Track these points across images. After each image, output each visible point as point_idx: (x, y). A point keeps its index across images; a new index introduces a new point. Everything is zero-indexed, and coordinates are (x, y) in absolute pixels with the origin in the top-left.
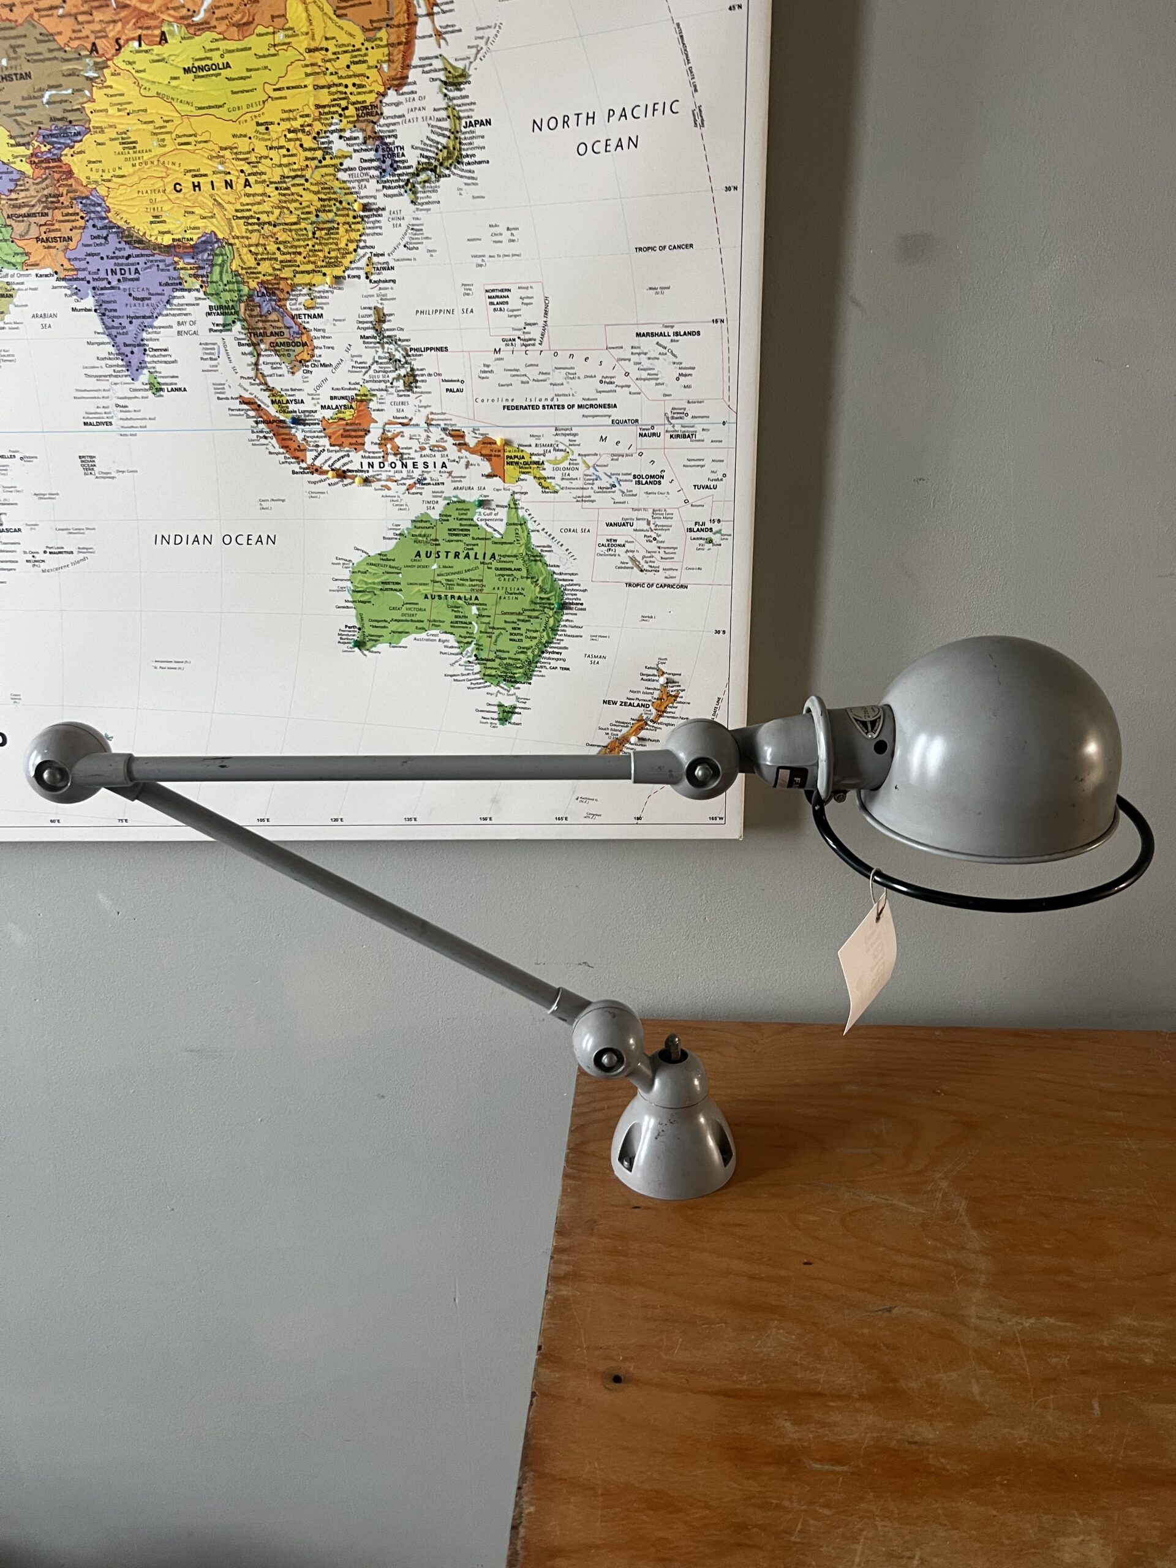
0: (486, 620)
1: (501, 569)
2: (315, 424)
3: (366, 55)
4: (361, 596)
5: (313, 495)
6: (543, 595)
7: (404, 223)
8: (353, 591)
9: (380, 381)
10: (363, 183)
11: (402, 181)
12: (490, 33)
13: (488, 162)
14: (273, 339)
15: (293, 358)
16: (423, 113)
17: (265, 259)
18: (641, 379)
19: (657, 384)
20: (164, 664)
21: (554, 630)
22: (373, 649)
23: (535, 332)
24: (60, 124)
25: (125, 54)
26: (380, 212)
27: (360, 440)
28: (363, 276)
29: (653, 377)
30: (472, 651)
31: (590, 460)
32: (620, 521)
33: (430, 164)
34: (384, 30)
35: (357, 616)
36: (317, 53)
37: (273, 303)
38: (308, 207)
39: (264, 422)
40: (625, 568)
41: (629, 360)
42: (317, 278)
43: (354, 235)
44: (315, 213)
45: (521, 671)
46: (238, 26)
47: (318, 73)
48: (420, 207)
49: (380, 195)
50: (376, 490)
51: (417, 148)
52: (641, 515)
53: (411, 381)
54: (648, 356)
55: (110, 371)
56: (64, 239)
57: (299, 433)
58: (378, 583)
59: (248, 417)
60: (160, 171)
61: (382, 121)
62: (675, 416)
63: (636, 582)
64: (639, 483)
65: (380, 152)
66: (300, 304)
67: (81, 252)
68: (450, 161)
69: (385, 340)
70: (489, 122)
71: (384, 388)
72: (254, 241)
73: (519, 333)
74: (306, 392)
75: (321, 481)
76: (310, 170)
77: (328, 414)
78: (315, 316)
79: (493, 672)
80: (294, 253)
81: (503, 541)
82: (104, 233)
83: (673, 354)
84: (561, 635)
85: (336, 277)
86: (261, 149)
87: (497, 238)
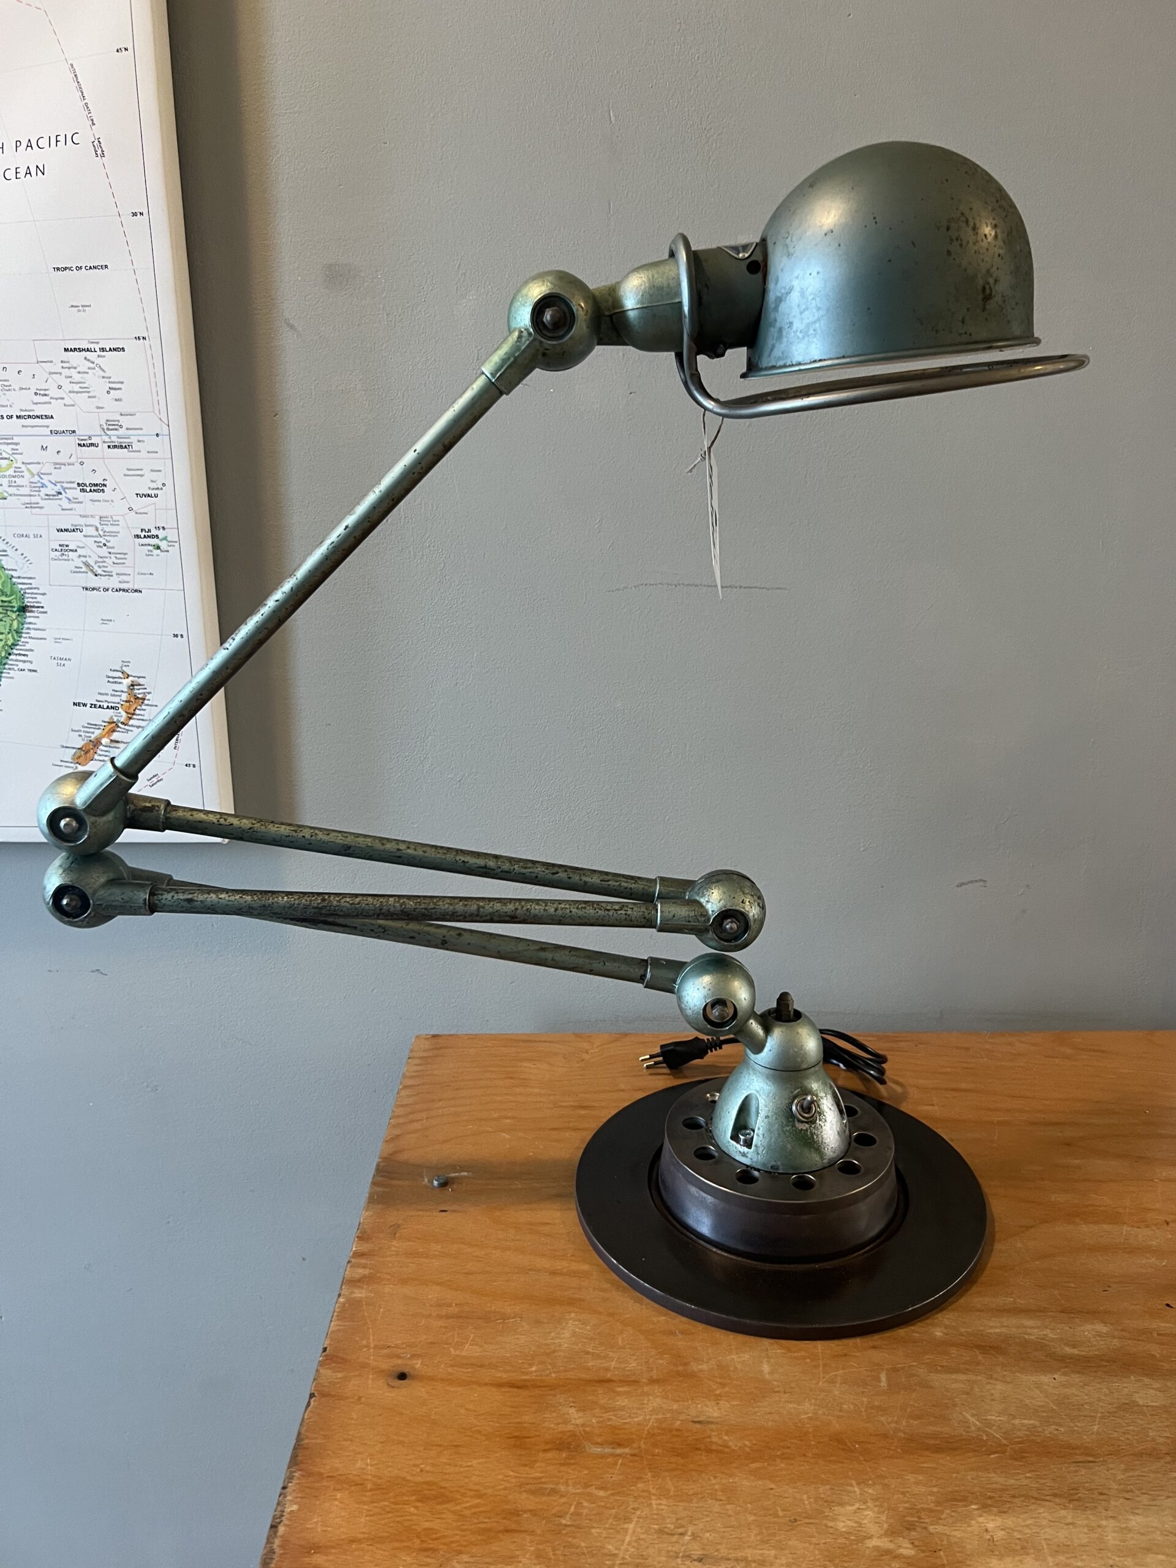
6: (4, 598)
18: (74, 392)
19: (89, 397)
21: (18, 632)
29: (85, 390)
31: (34, 469)
32: (70, 527)
40: (80, 572)
41: (60, 374)
52: (90, 521)
54: (77, 370)
62: (111, 427)
63: (92, 586)
64: (83, 491)
83: (101, 369)
84: (26, 638)
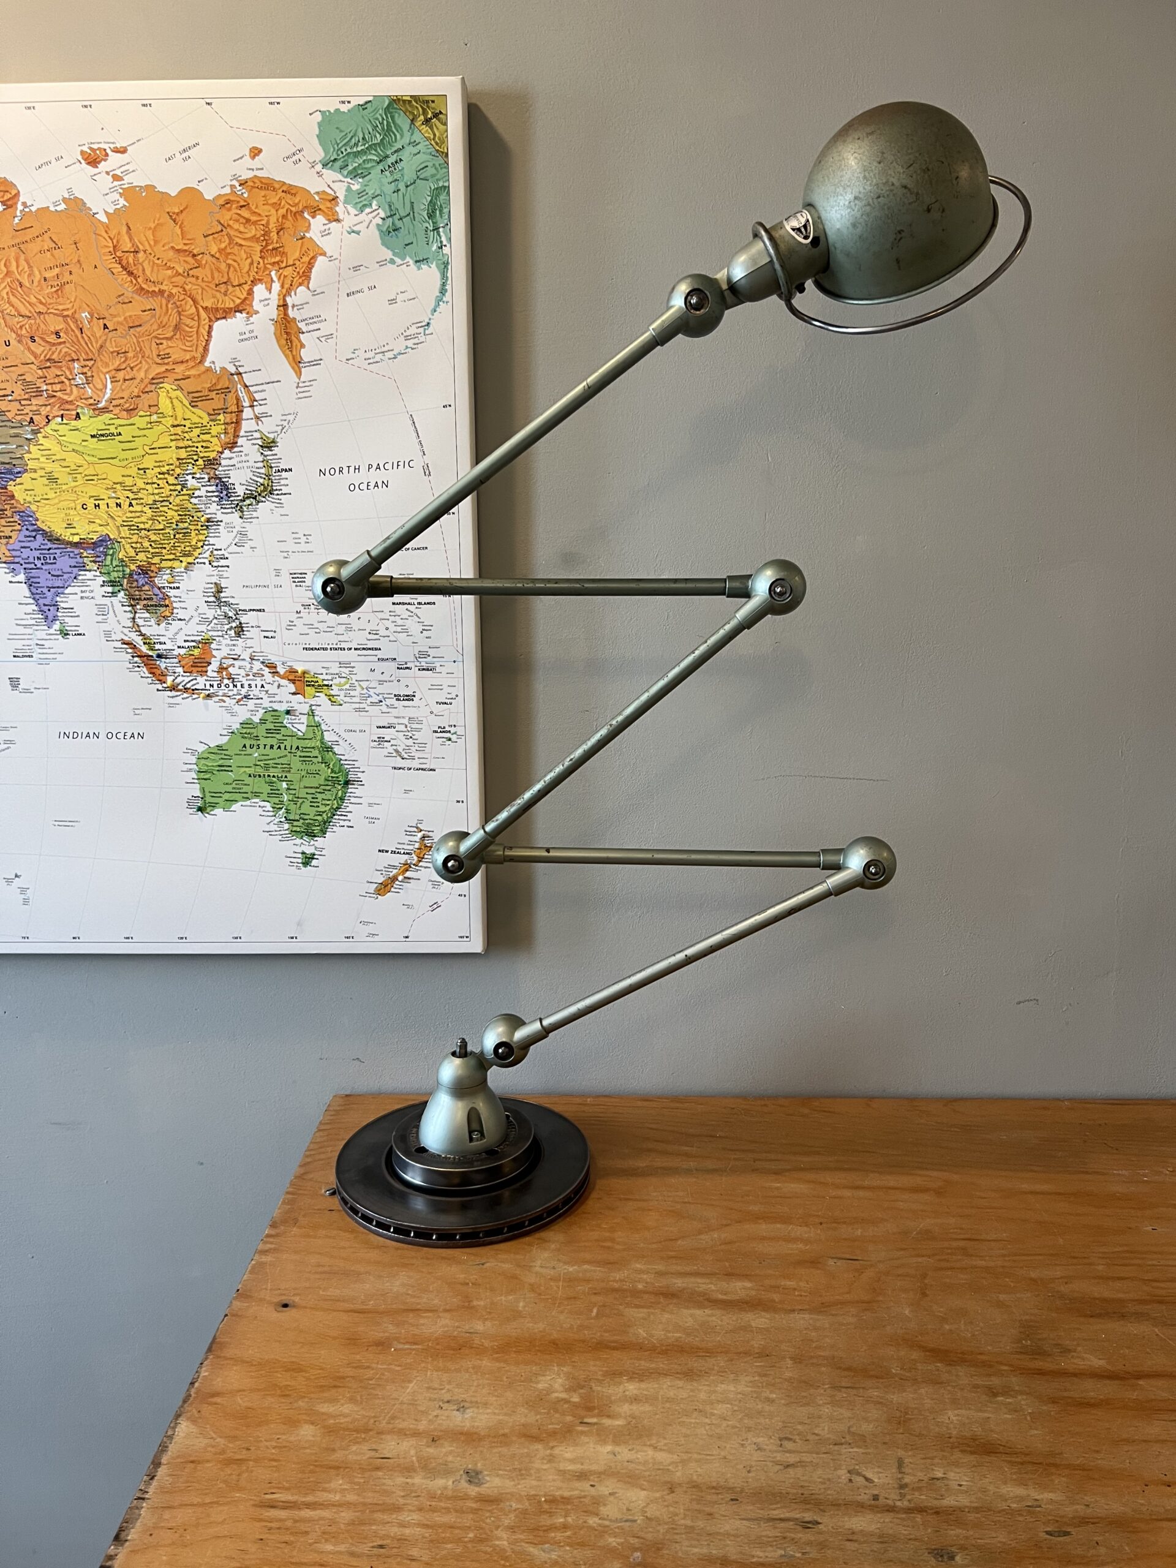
0: (294, 792)
1: (303, 757)
2: (173, 658)
3: (210, 429)
4: (204, 774)
5: (171, 705)
6: (333, 775)
7: (235, 530)
8: (198, 771)
9: (218, 631)
10: (208, 505)
11: (234, 504)
12: (291, 418)
13: (291, 494)
14: (145, 602)
15: (159, 614)
16: (247, 464)
17: (141, 552)
18: (397, 632)
19: (407, 635)
20: (61, 823)
21: (342, 799)
22: (212, 813)
24: (7, 466)
25: (53, 425)
26: (219, 523)
27: (204, 669)
28: (207, 563)
29: (405, 631)
30: (283, 814)
31: (364, 684)
32: (386, 725)
33: (253, 494)
34: (222, 415)
35: (200, 789)
36: (178, 428)
37: (146, 579)
38: (171, 519)
39: (138, 656)
40: (391, 756)
41: (389, 619)
42: (176, 564)
43: (202, 537)
44: (175, 523)
45: (319, 828)
46: (127, 410)
47: (179, 439)
48: (245, 520)
49: (219, 513)
50: (215, 702)
51: (243, 485)
52: (401, 721)
53: (240, 631)
54: (401, 616)
55: (33, 622)
56: (7, 538)
57: (162, 664)
58: (216, 766)
59: (127, 653)
60: (73, 497)
61: (220, 469)
62: (421, 656)
63: (399, 766)
64: (398, 700)
65: (219, 487)
66: (164, 580)
67: (17, 546)
68: (266, 493)
69: (222, 604)
70: (291, 470)
71: (221, 635)
72: (134, 540)
74: (167, 637)
75: (177, 696)
76: (172, 497)
77: (182, 651)
78: (174, 588)
79: (298, 829)
80: (161, 548)
81: (304, 737)
82: (34, 534)
83: (417, 615)
84: (347, 803)
85: (189, 563)
86: (140, 484)
87: (297, 541)
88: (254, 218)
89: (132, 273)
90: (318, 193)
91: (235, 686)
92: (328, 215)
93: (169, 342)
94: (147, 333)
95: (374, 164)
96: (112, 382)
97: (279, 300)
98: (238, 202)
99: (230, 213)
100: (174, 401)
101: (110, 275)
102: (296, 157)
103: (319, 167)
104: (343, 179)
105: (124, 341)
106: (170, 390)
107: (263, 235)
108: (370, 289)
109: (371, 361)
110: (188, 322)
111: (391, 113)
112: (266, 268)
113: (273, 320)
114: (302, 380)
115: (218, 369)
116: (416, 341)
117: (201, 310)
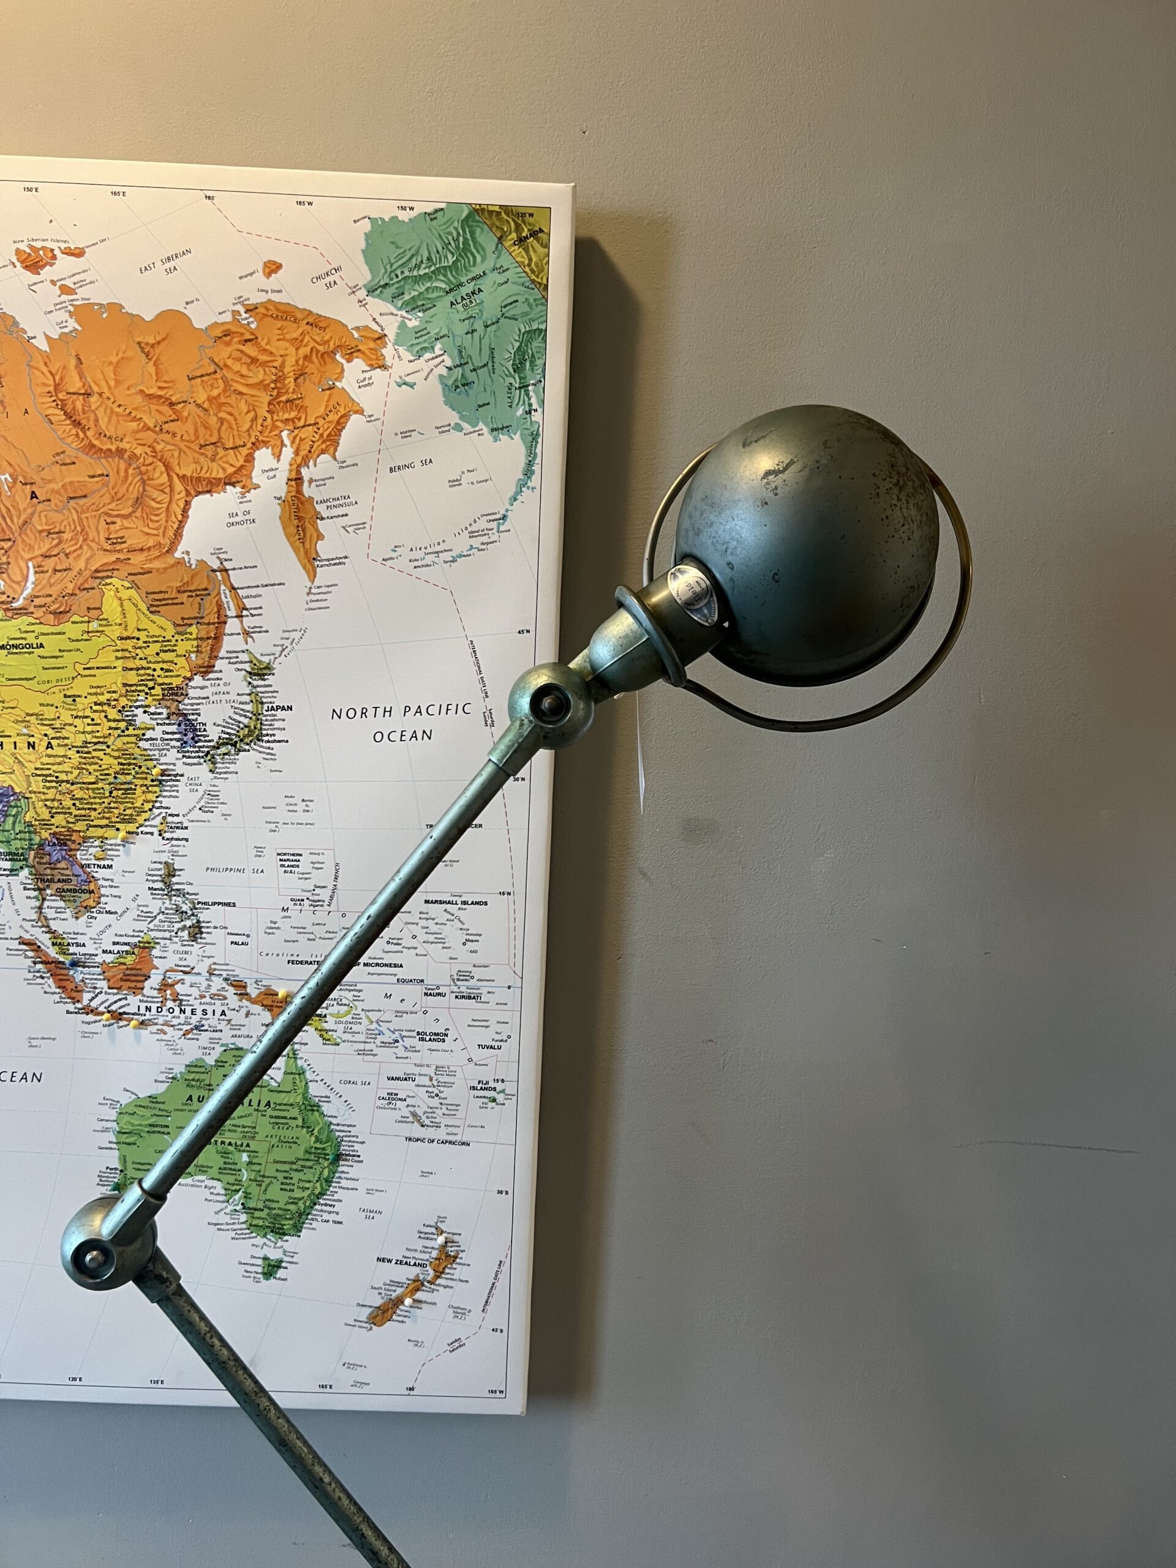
0: (257, 1168)
1: (276, 1117)
2: (95, 967)
3: (175, 645)
4: (126, 1137)
5: (85, 1035)
6: (318, 1145)
8: (119, 1132)
9: (165, 931)
10: (164, 752)
11: (202, 752)
12: (296, 635)
13: (287, 741)
14: (60, 885)
15: (78, 903)
16: (227, 697)
17: (59, 813)
18: (428, 942)
19: (443, 948)
21: (329, 1181)
23: (324, 895)
26: (178, 778)
27: (139, 985)
28: (156, 833)
29: (441, 941)
30: (240, 1199)
31: (374, 1016)
32: (402, 1076)
33: (232, 740)
34: (194, 626)
35: (120, 1158)
36: (128, 641)
37: (64, 852)
38: (108, 769)
39: (40, 962)
40: (405, 1122)
41: (417, 924)
42: (110, 833)
43: (151, 797)
44: (113, 775)
45: (291, 1222)
46: (54, 613)
47: (128, 658)
48: (218, 775)
49: (179, 763)
50: (151, 1033)
51: (218, 725)
52: (424, 1070)
53: (196, 932)
54: (436, 921)
57: (78, 975)
58: (146, 1126)
59: (26, 957)
61: (186, 701)
62: (461, 978)
63: (417, 1136)
64: (422, 1039)
65: (183, 727)
66: (90, 855)
68: (251, 738)
69: (173, 893)
70: (290, 708)
71: (168, 937)
72: (50, 796)
73: (309, 894)
74: (88, 936)
75: (95, 1022)
76: (112, 738)
77: (109, 958)
78: (104, 867)
79: (261, 1223)
80: (89, 809)
81: (280, 1089)
83: (460, 920)
84: (335, 1187)
85: (129, 833)
86: (66, 717)
87: (292, 808)
88: (263, 358)
89: (79, 424)
90: (357, 329)
91: (183, 1011)
92: (371, 359)
93: (124, 521)
94: (94, 507)
95: (442, 294)
96: (36, 572)
97: (291, 471)
98: (242, 334)
99: (229, 349)
100: (125, 603)
101: (47, 425)
102: (331, 279)
103: (362, 294)
104: (395, 311)
105: (58, 517)
106: (121, 589)
107: (275, 381)
108: (424, 463)
109: (416, 563)
110: (156, 494)
111: (470, 227)
112: (274, 427)
113: (279, 499)
114: (316, 583)
115: (193, 562)
116: (485, 539)
117: (175, 478)
